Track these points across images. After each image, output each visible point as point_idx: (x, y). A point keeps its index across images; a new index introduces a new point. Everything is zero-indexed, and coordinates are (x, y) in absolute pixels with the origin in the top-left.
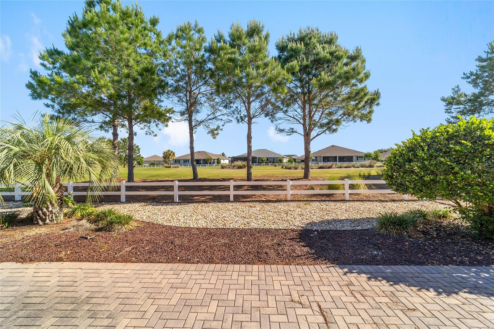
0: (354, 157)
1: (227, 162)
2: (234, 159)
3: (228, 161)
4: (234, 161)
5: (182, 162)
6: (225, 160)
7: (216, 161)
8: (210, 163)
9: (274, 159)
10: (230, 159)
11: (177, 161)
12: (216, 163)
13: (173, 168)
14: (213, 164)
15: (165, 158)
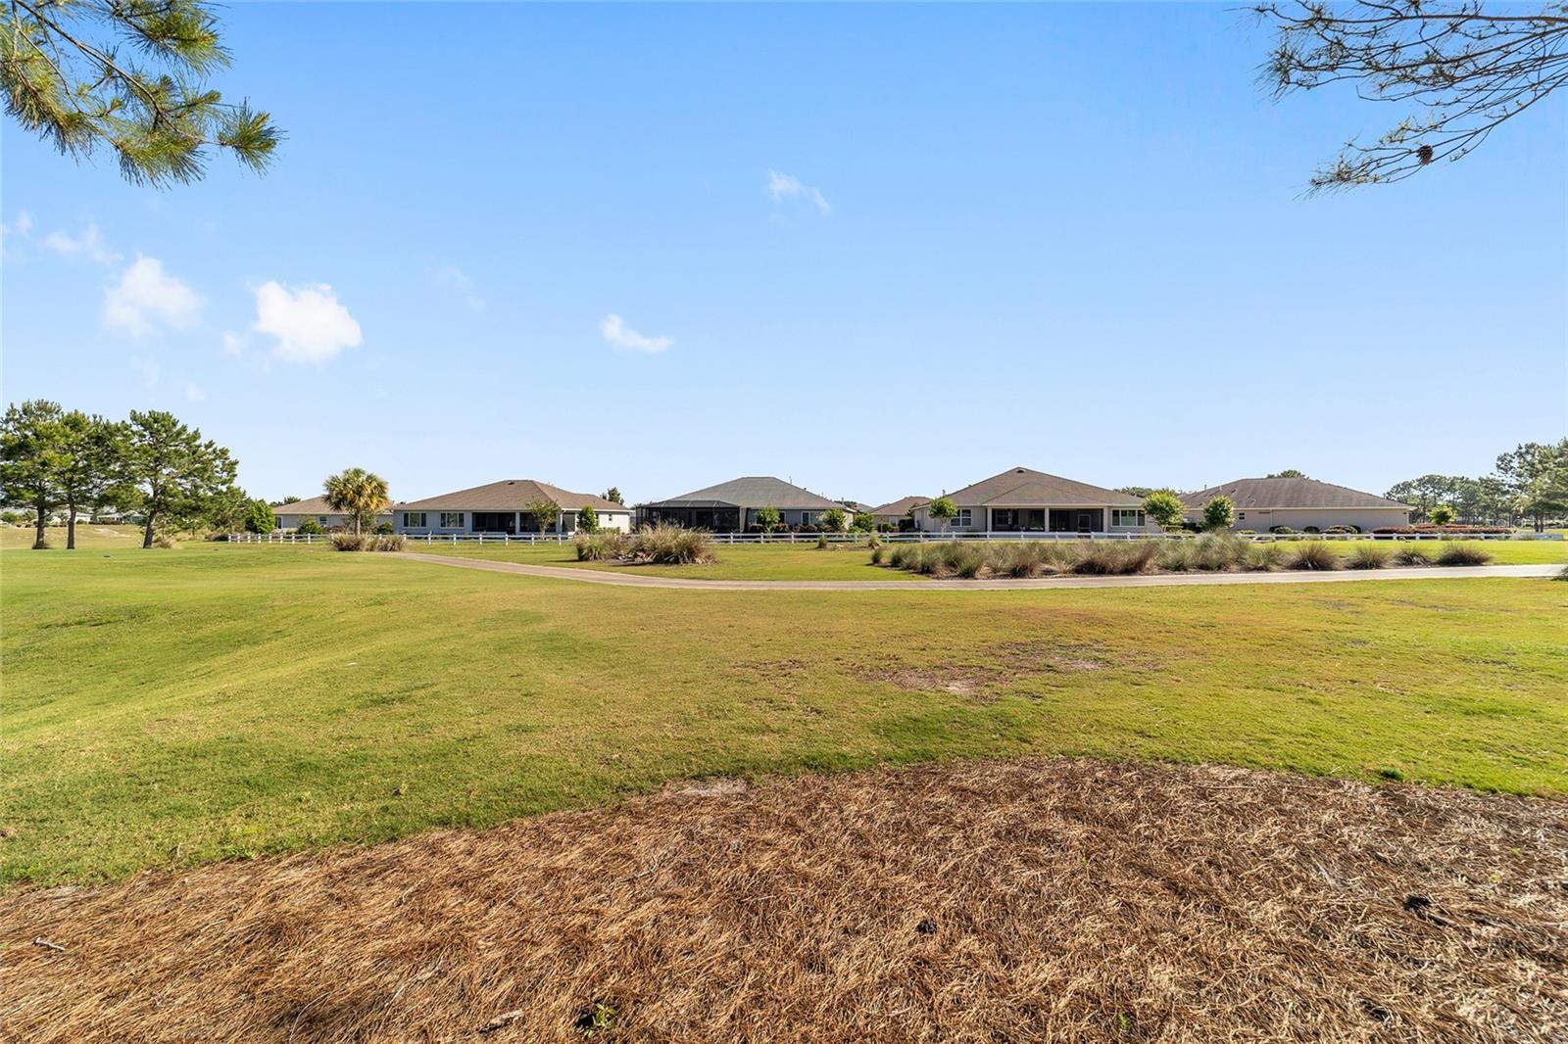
0: (1105, 513)
1: (623, 523)
2: (650, 515)
3: (627, 518)
4: (650, 517)
5: (433, 521)
6: (614, 516)
7: (577, 520)
8: (552, 528)
9: (806, 516)
10: (634, 513)
11: (414, 520)
12: (576, 528)
13: (372, 549)
14: (565, 529)
15: (337, 506)
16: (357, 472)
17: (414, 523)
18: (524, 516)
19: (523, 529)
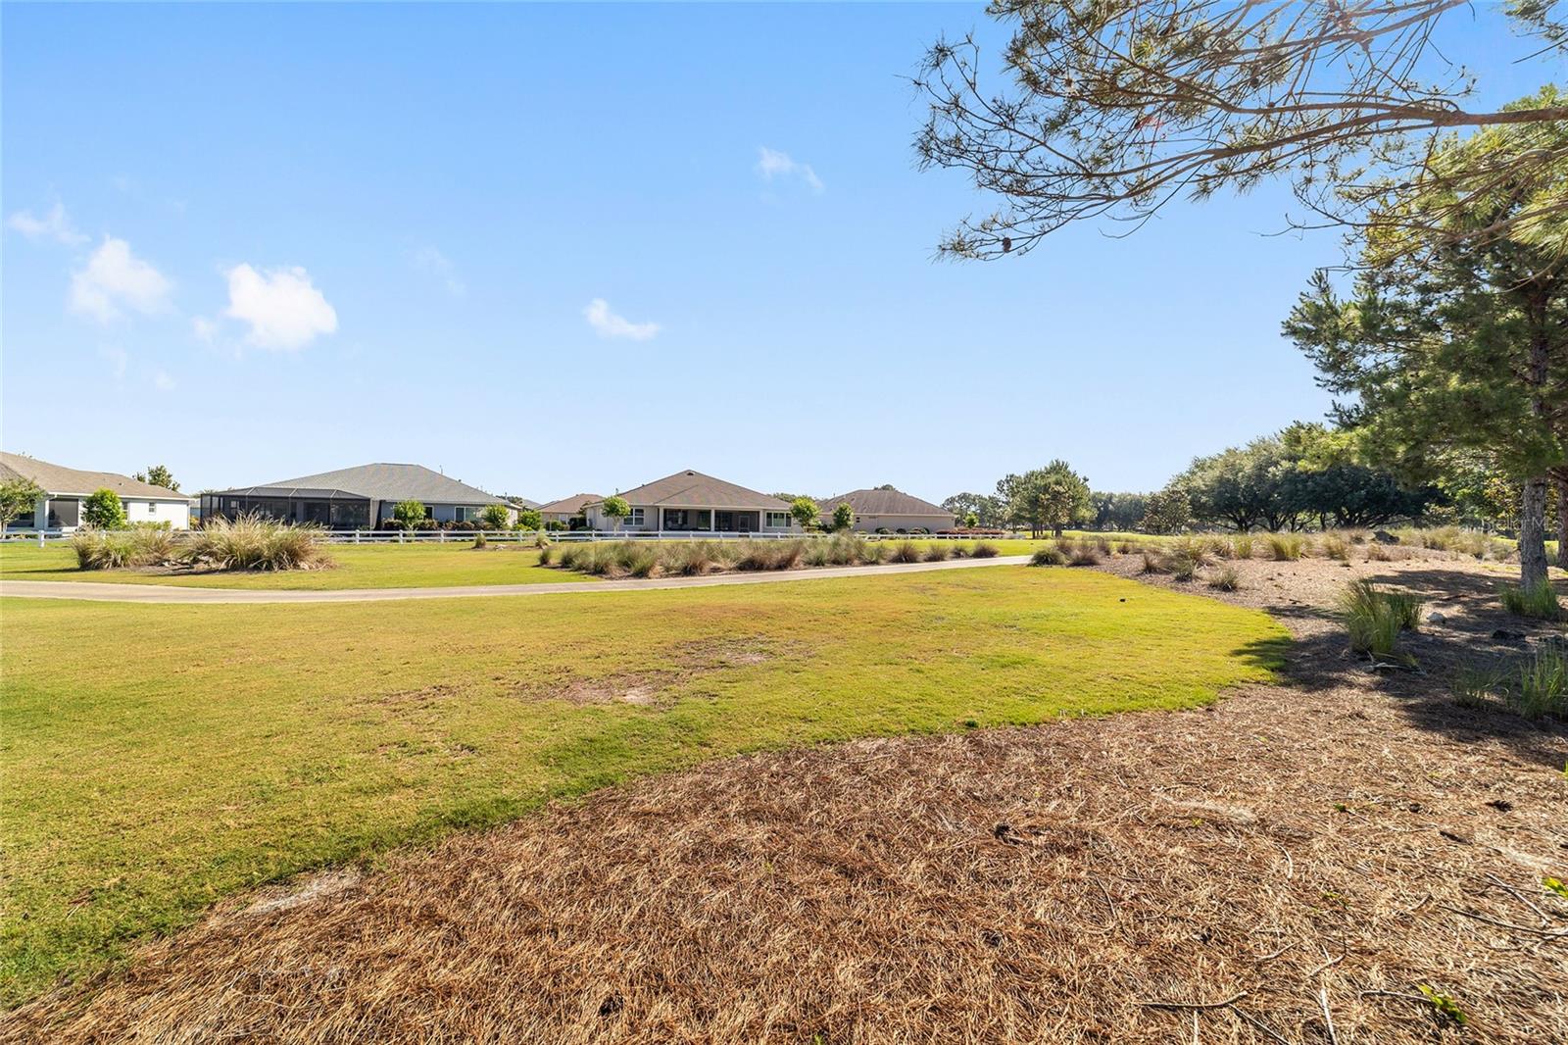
0: (761, 515)
1: (179, 517)
2: (224, 504)
3: (184, 509)
4: (226, 507)
6: (158, 506)
7: (81, 509)
8: (25, 521)
9: (460, 512)
10: (197, 503)
12: (81, 522)
14: (54, 521)
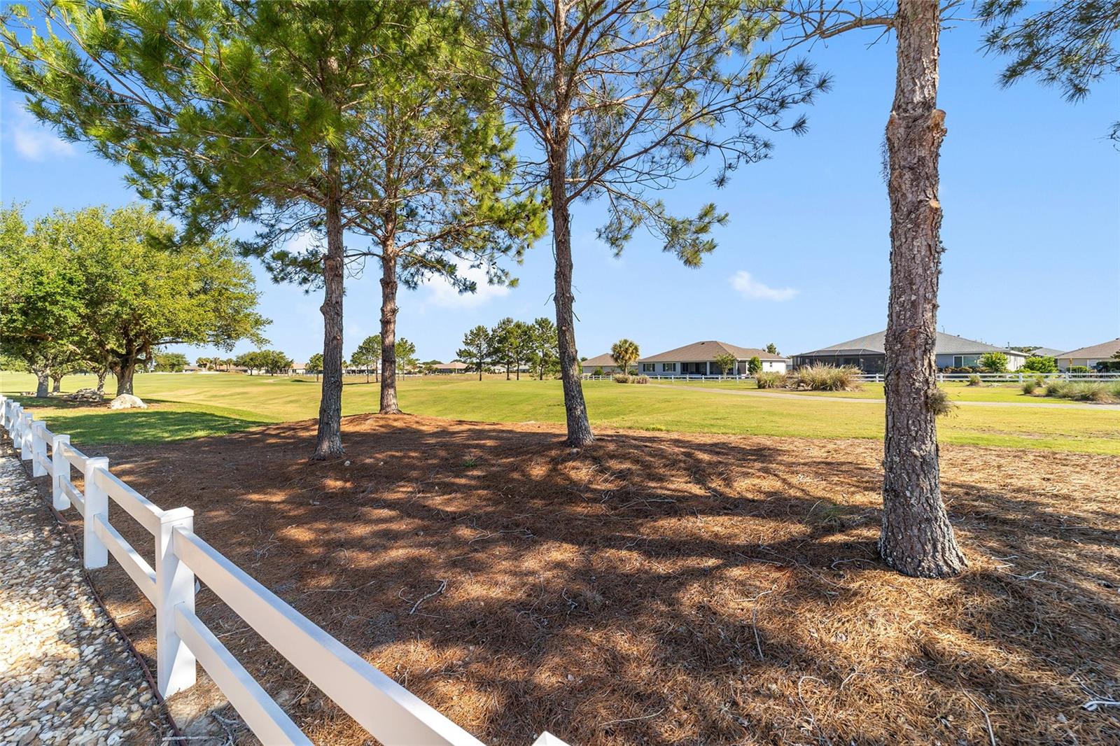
1: (781, 369)
2: (803, 361)
3: (783, 365)
4: (803, 363)
5: (659, 368)
6: (773, 364)
7: (747, 366)
8: (731, 372)
9: (959, 359)
10: (790, 362)
11: (648, 367)
12: (747, 372)
13: (633, 382)
14: (739, 373)
15: (616, 360)
16: (626, 341)
17: (649, 370)
18: (712, 364)
19: (711, 373)
